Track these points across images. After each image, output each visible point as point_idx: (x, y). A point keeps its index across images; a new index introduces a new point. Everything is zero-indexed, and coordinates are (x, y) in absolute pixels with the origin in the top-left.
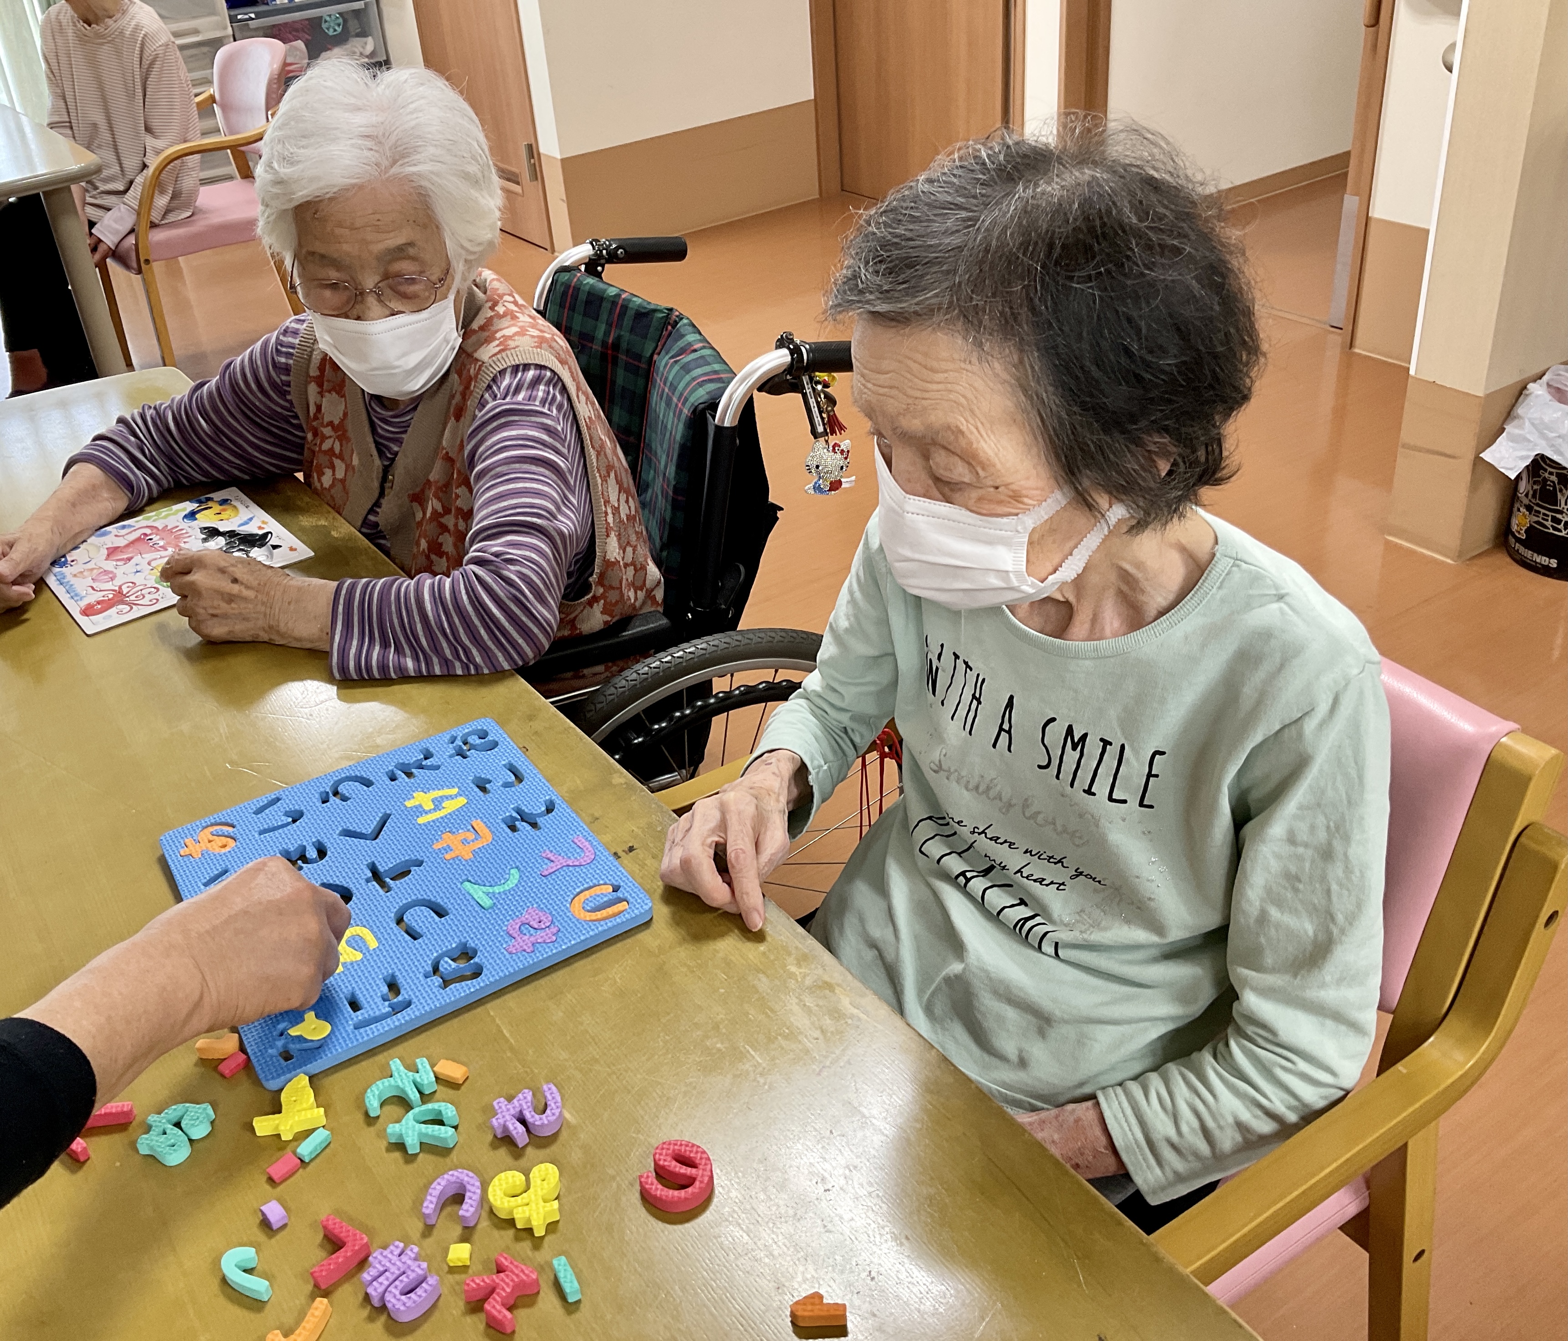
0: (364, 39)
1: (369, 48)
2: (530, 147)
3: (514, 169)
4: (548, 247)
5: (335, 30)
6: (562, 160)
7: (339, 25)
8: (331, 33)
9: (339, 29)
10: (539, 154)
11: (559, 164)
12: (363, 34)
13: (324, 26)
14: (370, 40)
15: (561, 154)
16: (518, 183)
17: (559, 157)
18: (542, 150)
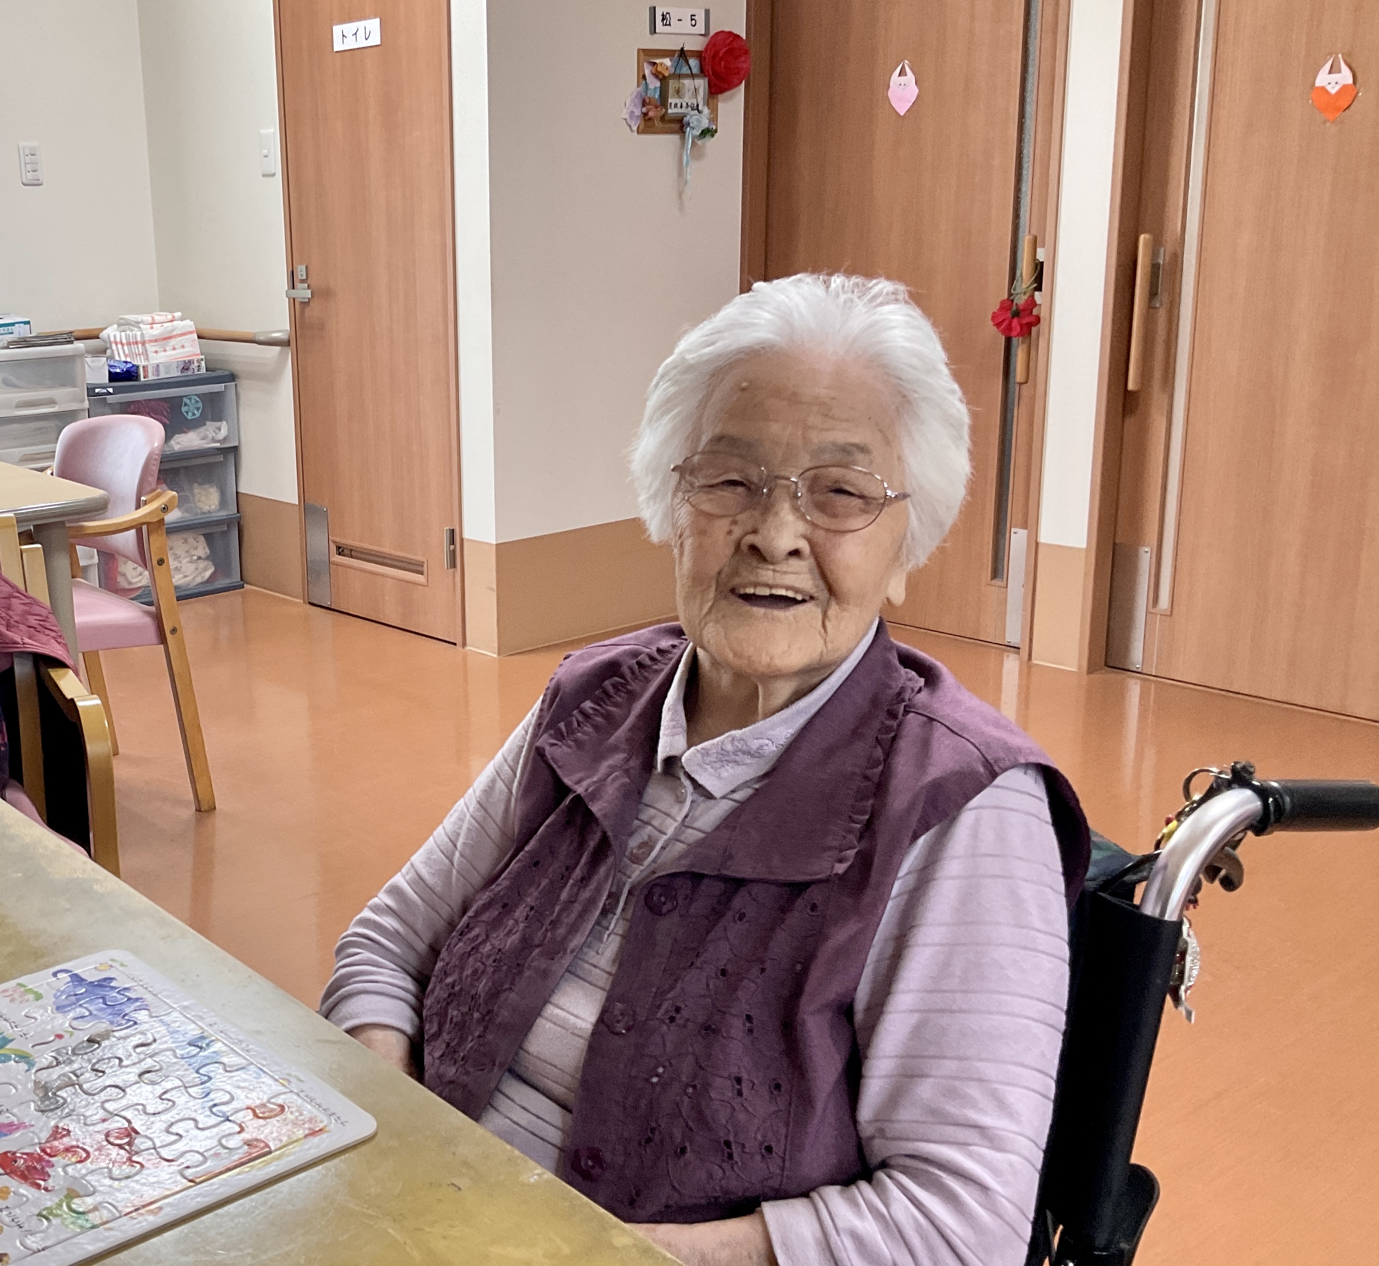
0: (218, 424)
1: (224, 432)
2: (452, 532)
3: (420, 558)
4: (459, 641)
5: (194, 414)
6: (497, 545)
7: (198, 409)
8: (189, 417)
9: (198, 414)
10: (462, 540)
11: (494, 548)
12: (218, 416)
13: (184, 409)
14: (224, 425)
15: (496, 540)
16: (422, 573)
17: (494, 542)
18: (466, 536)
